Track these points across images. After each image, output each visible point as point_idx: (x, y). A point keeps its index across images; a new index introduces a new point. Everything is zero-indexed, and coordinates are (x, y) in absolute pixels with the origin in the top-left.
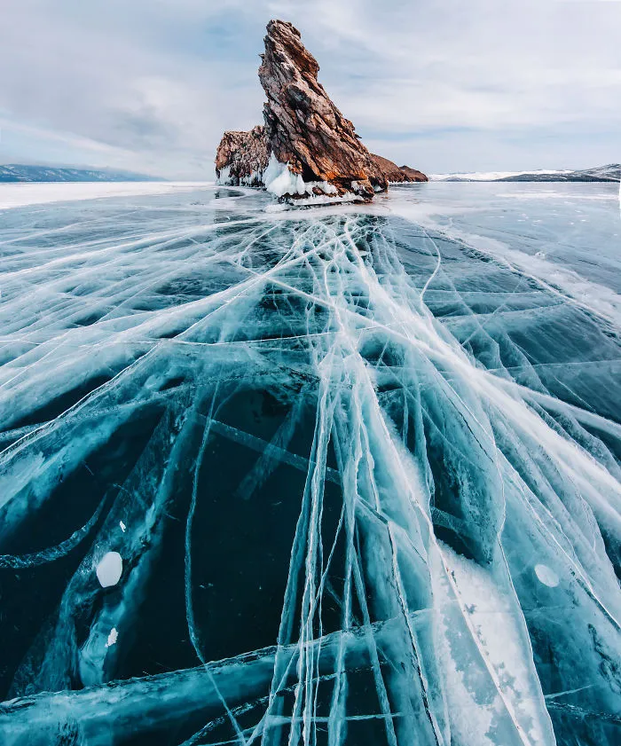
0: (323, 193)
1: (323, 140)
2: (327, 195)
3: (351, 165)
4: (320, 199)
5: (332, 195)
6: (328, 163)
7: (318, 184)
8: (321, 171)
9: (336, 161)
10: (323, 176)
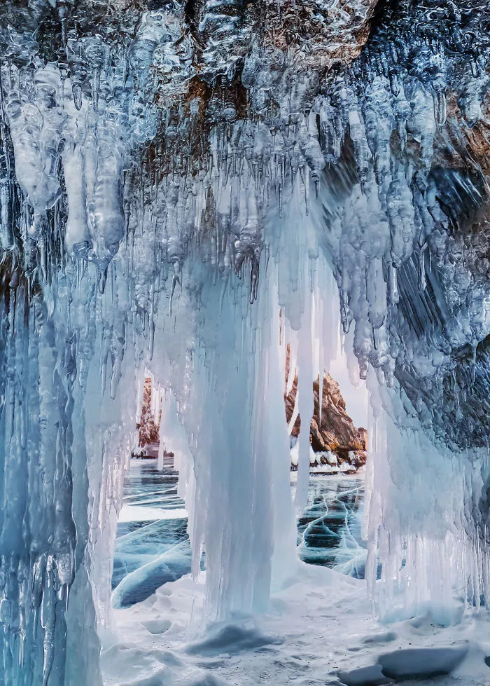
0: (328, 463)
1: (328, 415)
2: (330, 464)
3: (351, 437)
4: (325, 468)
5: (333, 464)
6: (331, 436)
7: (323, 453)
8: (326, 443)
9: (337, 434)
10: (328, 447)
